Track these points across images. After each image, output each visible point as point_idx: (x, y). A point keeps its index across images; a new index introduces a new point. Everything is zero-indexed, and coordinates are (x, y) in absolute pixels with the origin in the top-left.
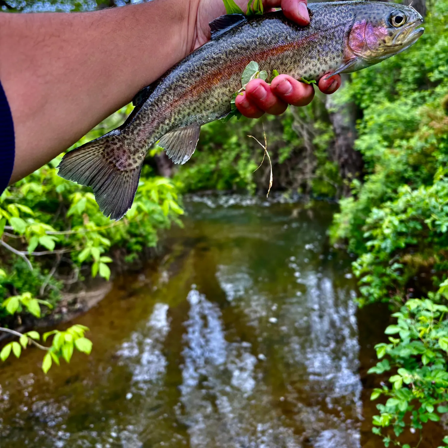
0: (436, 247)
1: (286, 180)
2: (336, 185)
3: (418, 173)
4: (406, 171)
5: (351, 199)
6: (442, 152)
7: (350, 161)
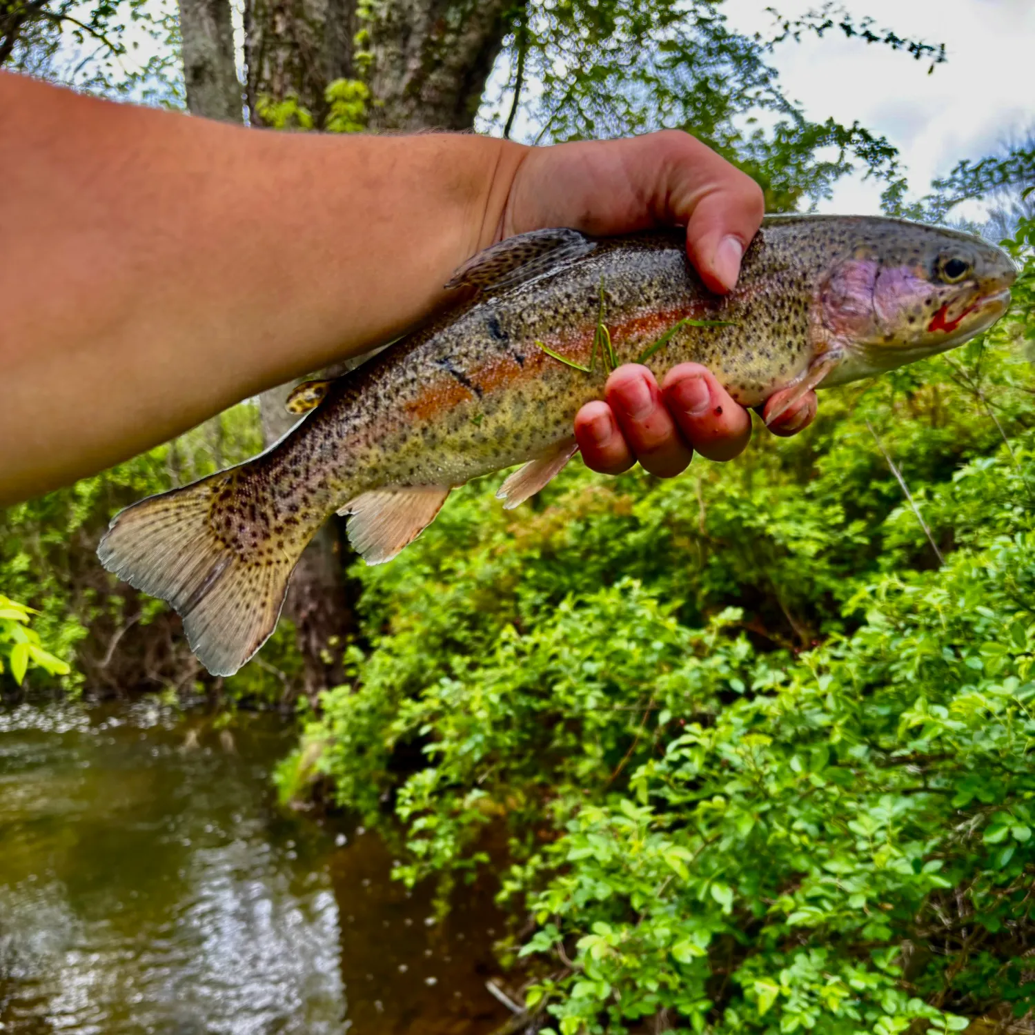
0: (517, 779)
1: (159, 665)
2: (282, 675)
3: (478, 633)
4: (456, 627)
5: (344, 689)
6: (532, 587)
7: (321, 617)
